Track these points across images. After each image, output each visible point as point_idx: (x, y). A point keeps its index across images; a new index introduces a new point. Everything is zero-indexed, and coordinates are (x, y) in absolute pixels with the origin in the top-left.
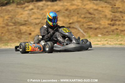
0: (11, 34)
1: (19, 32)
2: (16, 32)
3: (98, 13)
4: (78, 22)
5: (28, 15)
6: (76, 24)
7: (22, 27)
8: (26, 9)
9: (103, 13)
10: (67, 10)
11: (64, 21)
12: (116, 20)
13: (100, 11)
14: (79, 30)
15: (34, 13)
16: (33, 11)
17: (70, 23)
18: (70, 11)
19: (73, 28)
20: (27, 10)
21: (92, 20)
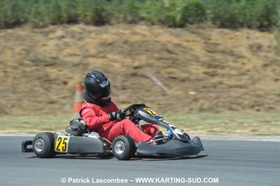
0: (31, 81)
1: (46, 79)
2: (39, 79)
3: (182, 52)
4: (150, 65)
5: (56, 48)
6: (148, 69)
7: (49, 70)
8: (52, 36)
9: (191, 52)
10: (126, 42)
11: (123, 63)
12: (216, 67)
13: (185, 48)
14: (153, 81)
15: (67, 44)
16: (65, 40)
17: (136, 68)
18: (132, 44)
19: (143, 76)
20: (52, 39)
21: (173, 63)
